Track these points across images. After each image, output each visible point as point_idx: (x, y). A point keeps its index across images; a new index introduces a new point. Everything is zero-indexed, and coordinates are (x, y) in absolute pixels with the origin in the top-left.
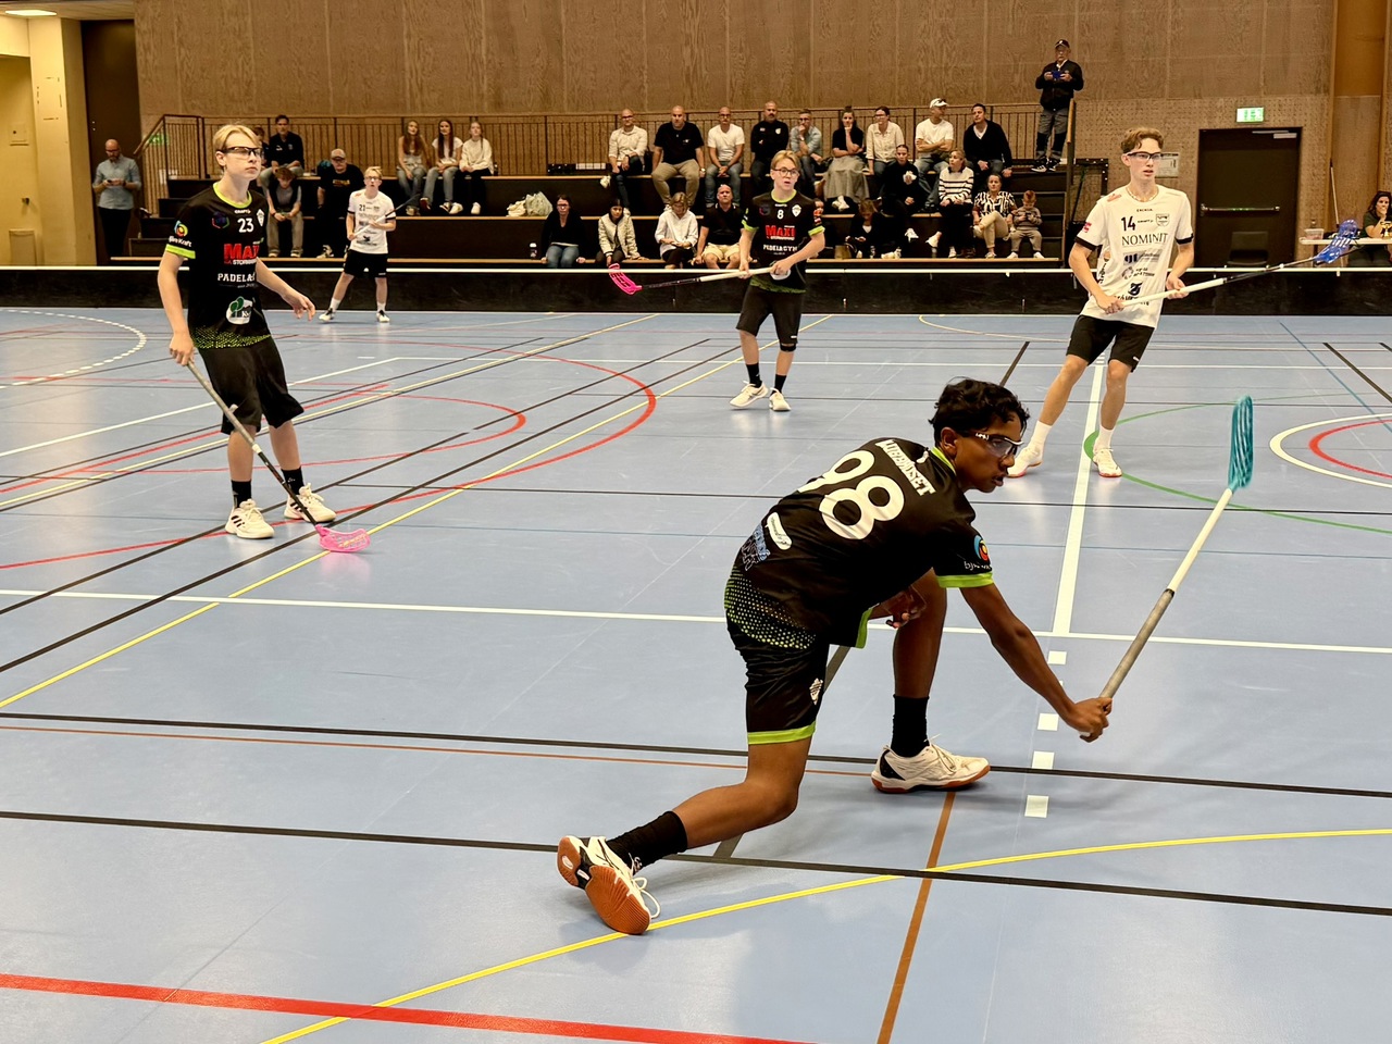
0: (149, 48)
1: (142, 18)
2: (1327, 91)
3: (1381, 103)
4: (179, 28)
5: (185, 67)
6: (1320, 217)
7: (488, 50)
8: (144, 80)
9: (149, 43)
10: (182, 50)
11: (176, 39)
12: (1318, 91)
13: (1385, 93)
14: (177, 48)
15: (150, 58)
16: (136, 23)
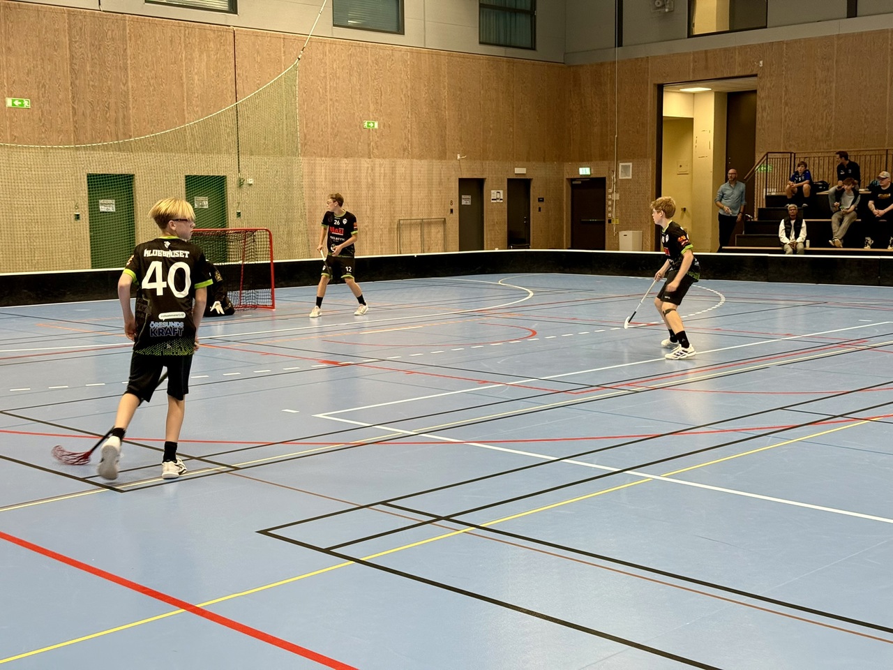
0: (765, 108)
1: (762, 89)
4: (786, 95)
5: (788, 119)
8: (760, 130)
9: (765, 105)
10: (787, 109)
11: (783, 101)
14: (783, 107)
15: (765, 115)
16: (758, 92)
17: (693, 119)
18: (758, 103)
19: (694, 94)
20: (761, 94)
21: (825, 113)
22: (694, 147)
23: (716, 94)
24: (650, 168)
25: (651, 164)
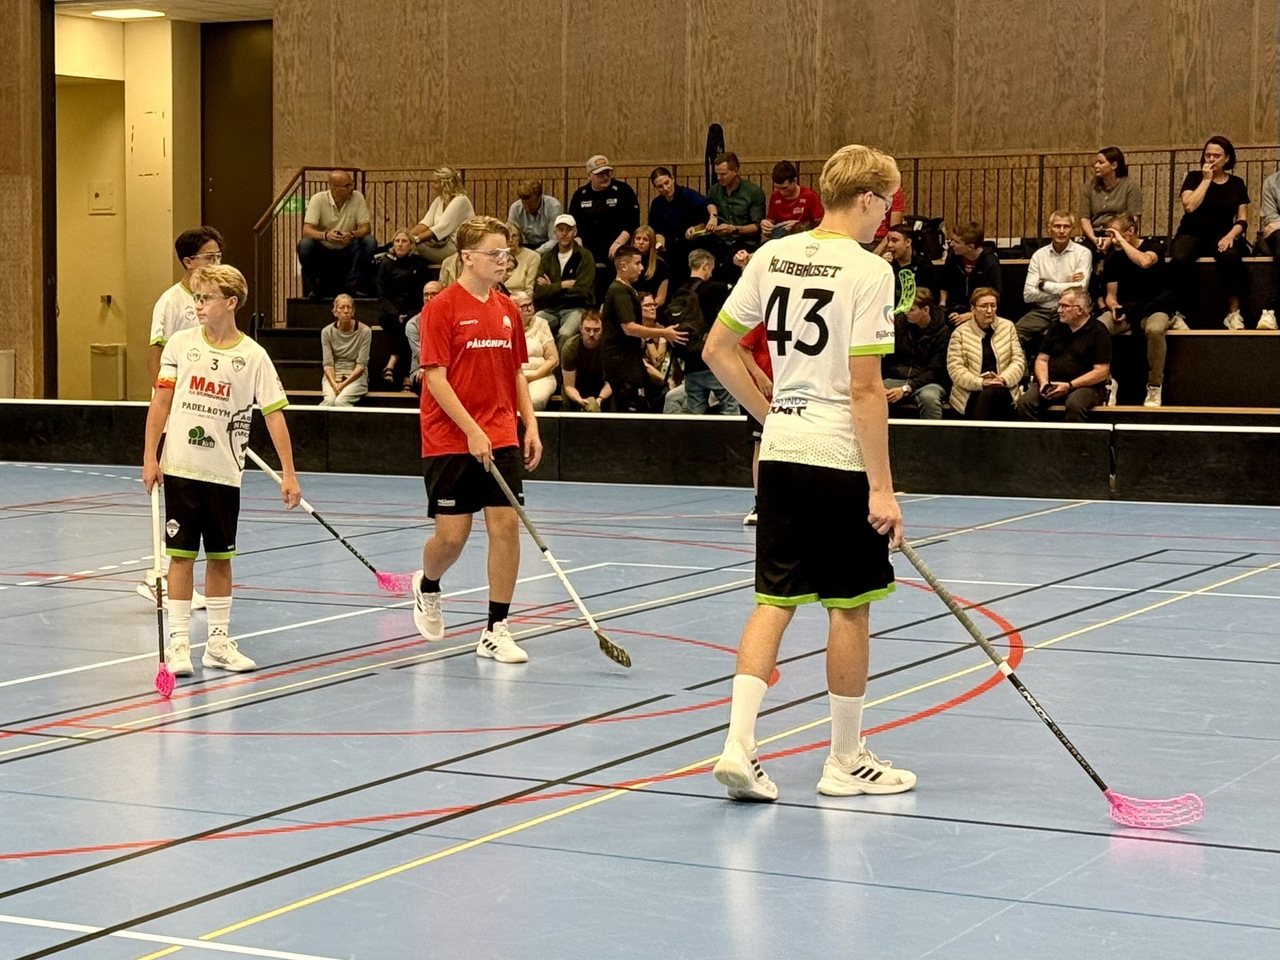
0: (293, 66)
1: (285, 19)
4: (338, 33)
5: (344, 92)
7: (824, 52)
8: (282, 115)
9: (292, 59)
10: (341, 68)
11: (333, 48)
14: (333, 63)
15: (293, 79)
16: (275, 25)
17: (121, 84)
18: (277, 50)
19: (124, 24)
20: (283, 29)
21: (426, 79)
22: (128, 149)
23: (177, 26)
24: (29, 198)
25: (29, 190)
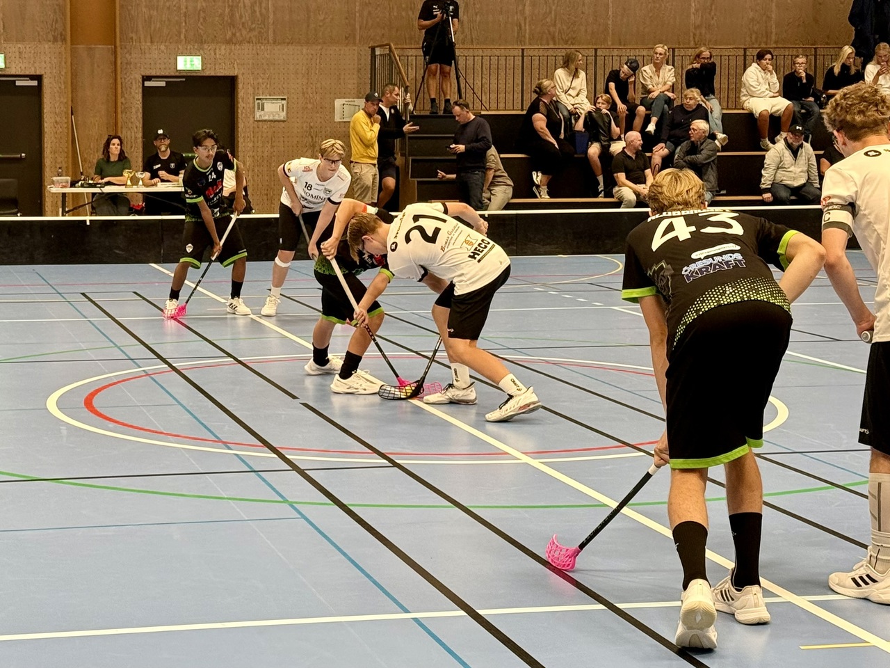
2: (64, 40)
3: (115, 53)
6: (64, 165)
12: (55, 40)
13: (118, 43)
